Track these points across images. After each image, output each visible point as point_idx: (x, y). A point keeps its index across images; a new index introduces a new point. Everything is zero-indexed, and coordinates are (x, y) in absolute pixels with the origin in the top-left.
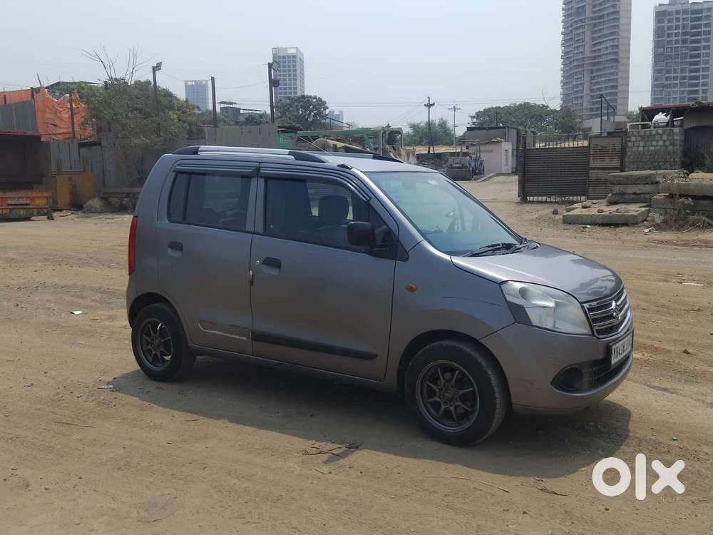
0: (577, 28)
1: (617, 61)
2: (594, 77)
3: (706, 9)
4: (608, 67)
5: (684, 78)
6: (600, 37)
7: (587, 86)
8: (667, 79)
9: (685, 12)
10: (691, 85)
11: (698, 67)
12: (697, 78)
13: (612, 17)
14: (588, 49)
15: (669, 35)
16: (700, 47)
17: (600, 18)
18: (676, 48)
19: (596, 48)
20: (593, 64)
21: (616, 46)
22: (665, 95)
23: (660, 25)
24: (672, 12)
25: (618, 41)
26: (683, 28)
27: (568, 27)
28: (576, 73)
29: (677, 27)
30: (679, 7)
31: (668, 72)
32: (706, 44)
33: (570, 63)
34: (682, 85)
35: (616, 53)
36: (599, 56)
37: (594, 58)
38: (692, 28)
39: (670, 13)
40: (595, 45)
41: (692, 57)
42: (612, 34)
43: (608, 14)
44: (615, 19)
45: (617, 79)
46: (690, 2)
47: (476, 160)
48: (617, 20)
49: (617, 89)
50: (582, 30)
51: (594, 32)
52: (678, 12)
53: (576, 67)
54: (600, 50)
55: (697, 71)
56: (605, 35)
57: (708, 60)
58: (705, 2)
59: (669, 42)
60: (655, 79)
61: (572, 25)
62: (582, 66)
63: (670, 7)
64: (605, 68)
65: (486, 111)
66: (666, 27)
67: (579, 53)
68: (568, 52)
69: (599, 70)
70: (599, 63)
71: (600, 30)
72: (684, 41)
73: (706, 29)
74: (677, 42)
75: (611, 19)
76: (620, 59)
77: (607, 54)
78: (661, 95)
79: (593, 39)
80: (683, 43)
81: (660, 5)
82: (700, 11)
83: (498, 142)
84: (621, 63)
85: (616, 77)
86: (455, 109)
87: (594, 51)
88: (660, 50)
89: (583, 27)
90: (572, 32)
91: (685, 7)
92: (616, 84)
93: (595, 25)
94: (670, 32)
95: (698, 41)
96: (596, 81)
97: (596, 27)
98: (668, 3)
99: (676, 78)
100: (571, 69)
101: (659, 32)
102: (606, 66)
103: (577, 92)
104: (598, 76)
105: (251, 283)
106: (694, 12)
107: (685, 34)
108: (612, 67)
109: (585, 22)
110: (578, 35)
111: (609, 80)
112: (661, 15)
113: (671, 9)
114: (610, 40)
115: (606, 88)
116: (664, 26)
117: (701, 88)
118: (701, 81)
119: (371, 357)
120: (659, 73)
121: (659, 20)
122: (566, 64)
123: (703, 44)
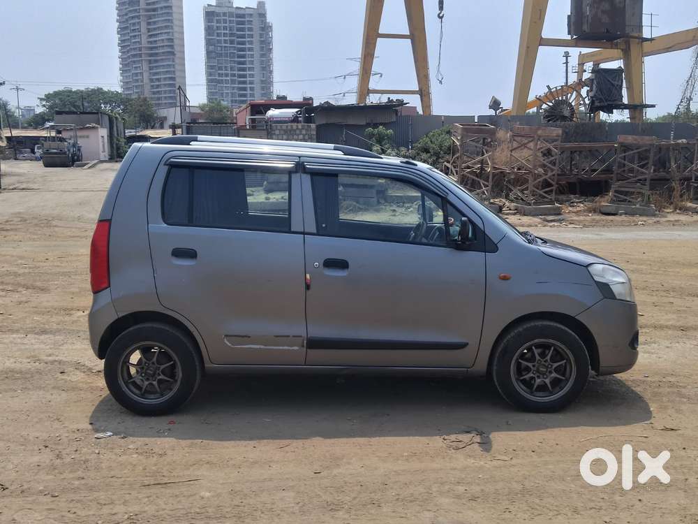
0: (133, 18)
1: (173, 53)
2: (153, 67)
3: (248, 14)
4: (166, 59)
5: (234, 75)
6: (155, 29)
7: (146, 75)
8: (220, 75)
9: (231, 15)
10: (240, 83)
11: (245, 66)
12: (244, 76)
13: (166, 11)
14: (144, 40)
15: (218, 35)
16: (245, 48)
17: (154, 10)
18: (225, 47)
19: (151, 39)
20: (151, 55)
21: (171, 40)
22: (219, 90)
23: (209, 24)
24: (220, 13)
25: (173, 35)
26: (230, 30)
27: (123, 15)
28: (134, 62)
29: (225, 28)
30: (225, 10)
31: (220, 68)
32: (250, 46)
33: (128, 52)
34: (233, 82)
35: (172, 47)
36: (156, 48)
37: (152, 48)
38: (237, 30)
39: (218, 15)
40: (151, 36)
41: (239, 56)
42: (166, 27)
43: (161, 8)
44: (168, 13)
45: (174, 72)
46: (235, 6)
47: (74, 146)
48: (169, 14)
49: (175, 81)
50: (137, 21)
51: (149, 24)
52: (224, 14)
53: (134, 56)
54: (156, 41)
55: (244, 70)
56: (159, 28)
57: (253, 61)
58: (247, 8)
59: (219, 41)
60: (209, 74)
61: (126, 14)
62: (140, 55)
63: (217, 8)
64: (162, 59)
65: (57, 94)
66: (215, 27)
67: (136, 42)
68: (124, 40)
69: (156, 61)
70: (156, 54)
71: (155, 23)
72: (232, 42)
73: (249, 33)
74: (225, 41)
75: (165, 13)
76: (175, 53)
77: (163, 46)
78: (215, 89)
79: (149, 30)
80: (231, 44)
81: (208, 5)
82: (243, 16)
83: (93, 128)
84: (177, 56)
85: (172, 69)
86: (17, 89)
87: (151, 42)
88: (211, 48)
89: (138, 17)
90: (127, 20)
91: (230, 10)
92: (173, 76)
93: (150, 17)
94: (219, 31)
95: (243, 43)
96: (154, 71)
97: (151, 19)
98: (215, 4)
99: (227, 75)
100: (129, 57)
101: (209, 30)
102: (164, 57)
103: (137, 81)
104: (156, 67)
105: (308, 287)
106: (239, 16)
107: (232, 35)
108: (169, 59)
109: (139, 12)
110: (134, 24)
111: (167, 72)
112: (210, 15)
113: (218, 10)
114: (166, 33)
115: (165, 79)
116: (213, 26)
117: (249, 86)
118: (248, 79)
119: (462, 346)
120: (212, 69)
121: (209, 19)
122: (124, 52)
123: (248, 46)
